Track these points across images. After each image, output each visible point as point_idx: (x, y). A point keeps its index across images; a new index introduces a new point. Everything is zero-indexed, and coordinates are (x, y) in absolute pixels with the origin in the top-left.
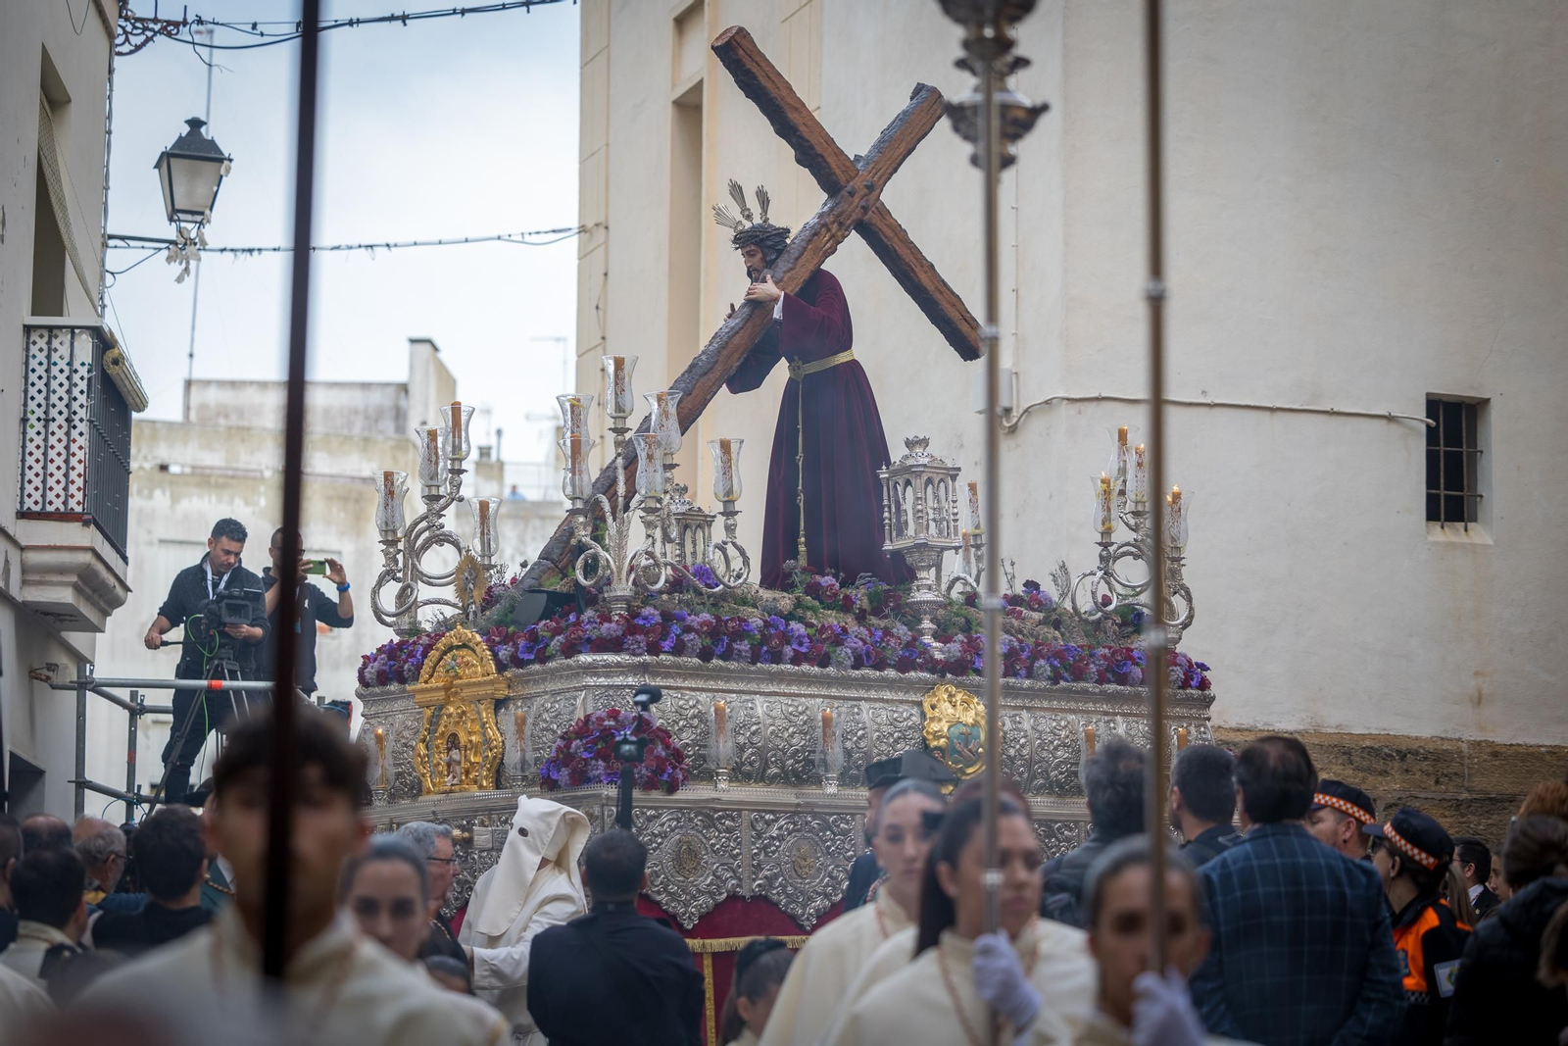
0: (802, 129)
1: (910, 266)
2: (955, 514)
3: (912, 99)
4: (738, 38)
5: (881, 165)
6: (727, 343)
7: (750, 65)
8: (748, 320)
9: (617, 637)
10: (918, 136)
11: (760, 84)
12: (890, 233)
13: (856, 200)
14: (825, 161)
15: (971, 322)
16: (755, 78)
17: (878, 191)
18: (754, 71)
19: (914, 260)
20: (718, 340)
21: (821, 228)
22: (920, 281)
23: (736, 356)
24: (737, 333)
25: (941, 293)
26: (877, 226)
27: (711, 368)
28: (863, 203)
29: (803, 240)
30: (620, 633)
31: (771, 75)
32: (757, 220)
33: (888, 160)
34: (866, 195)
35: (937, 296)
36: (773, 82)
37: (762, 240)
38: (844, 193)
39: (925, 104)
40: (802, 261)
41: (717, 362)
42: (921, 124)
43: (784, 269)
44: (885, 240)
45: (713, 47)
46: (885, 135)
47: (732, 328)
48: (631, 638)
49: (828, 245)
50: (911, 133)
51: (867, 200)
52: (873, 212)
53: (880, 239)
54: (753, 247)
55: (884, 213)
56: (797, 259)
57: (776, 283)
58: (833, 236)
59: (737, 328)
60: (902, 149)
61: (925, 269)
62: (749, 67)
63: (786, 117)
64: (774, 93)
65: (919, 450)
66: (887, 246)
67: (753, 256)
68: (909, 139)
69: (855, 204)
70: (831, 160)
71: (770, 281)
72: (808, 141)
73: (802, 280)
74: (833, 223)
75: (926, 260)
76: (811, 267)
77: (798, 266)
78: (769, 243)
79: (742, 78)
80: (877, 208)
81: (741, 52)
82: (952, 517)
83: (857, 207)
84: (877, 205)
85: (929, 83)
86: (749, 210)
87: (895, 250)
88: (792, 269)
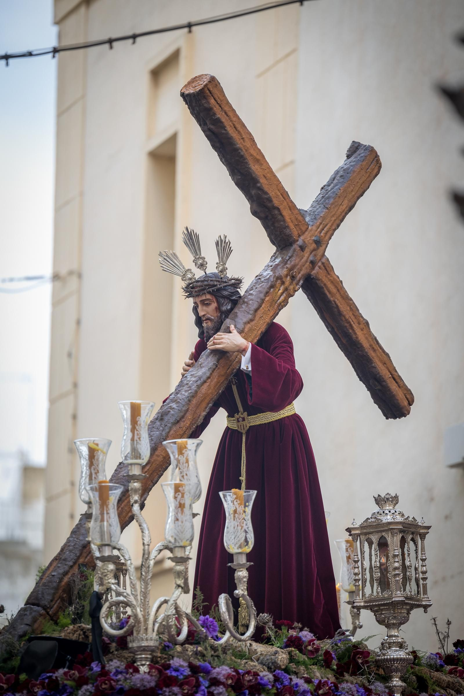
0: (262, 181)
1: (349, 323)
2: (424, 573)
3: (348, 157)
4: (210, 87)
5: (327, 221)
6: (196, 392)
7: (220, 115)
8: (214, 369)
9: (151, 688)
10: (357, 195)
11: (227, 133)
12: (334, 290)
13: (306, 254)
14: (281, 214)
15: (399, 381)
16: (224, 127)
17: (324, 246)
18: (223, 120)
19: (352, 317)
20: (186, 388)
21: (276, 281)
22: (357, 338)
23: (204, 405)
24: (205, 382)
25: (374, 350)
26: (322, 281)
27: (183, 417)
28: (311, 258)
29: (260, 292)
30: (153, 684)
31: (237, 126)
32: (212, 269)
33: (333, 216)
34: (314, 250)
35: (371, 354)
36: (239, 132)
37: (219, 290)
38: (295, 246)
39: (364, 163)
40: (260, 312)
41: (187, 411)
42: (361, 182)
43: (245, 320)
44: (329, 296)
45: (183, 95)
46: (327, 192)
47: (200, 378)
48: (167, 690)
49: (282, 298)
50: (352, 191)
51: (315, 255)
52: (320, 267)
53: (325, 294)
54: (208, 297)
55: (328, 268)
56: (256, 310)
57: (241, 332)
58: (286, 289)
59: (205, 378)
60: (344, 207)
61: (362, 326)
62: (218, 116)
63: (250, 168)
64: (239, 143)
65: (388, 507)
66: (330, 301)
67: (208, 305)
68: (350, 196)
69: (305, 259)
70: (286, 213)
71: (235, 332)
72: (266, 193)
73: (260, 332)
74: (286, 276)
75: (362, 317)
76: (268, 320)
77: (257, 318)
78: (225, 293)
79: (212, 127)
80: (323, 263)
81: (212, 101)
82: (421, 576)
83: (306, 261)
84: (324, 260)
85: (365, 142)
86: (204, 258)
87: (337, 306)
88: (251, 320)
